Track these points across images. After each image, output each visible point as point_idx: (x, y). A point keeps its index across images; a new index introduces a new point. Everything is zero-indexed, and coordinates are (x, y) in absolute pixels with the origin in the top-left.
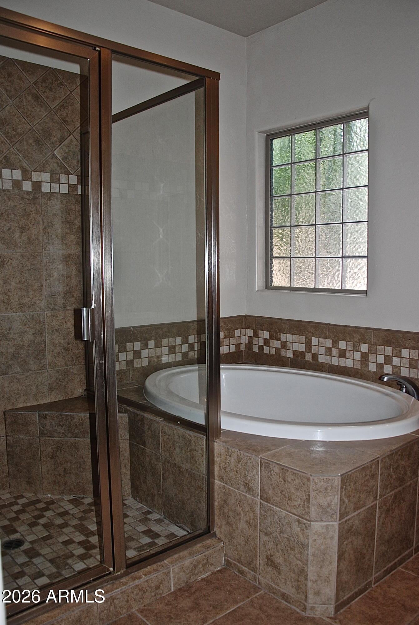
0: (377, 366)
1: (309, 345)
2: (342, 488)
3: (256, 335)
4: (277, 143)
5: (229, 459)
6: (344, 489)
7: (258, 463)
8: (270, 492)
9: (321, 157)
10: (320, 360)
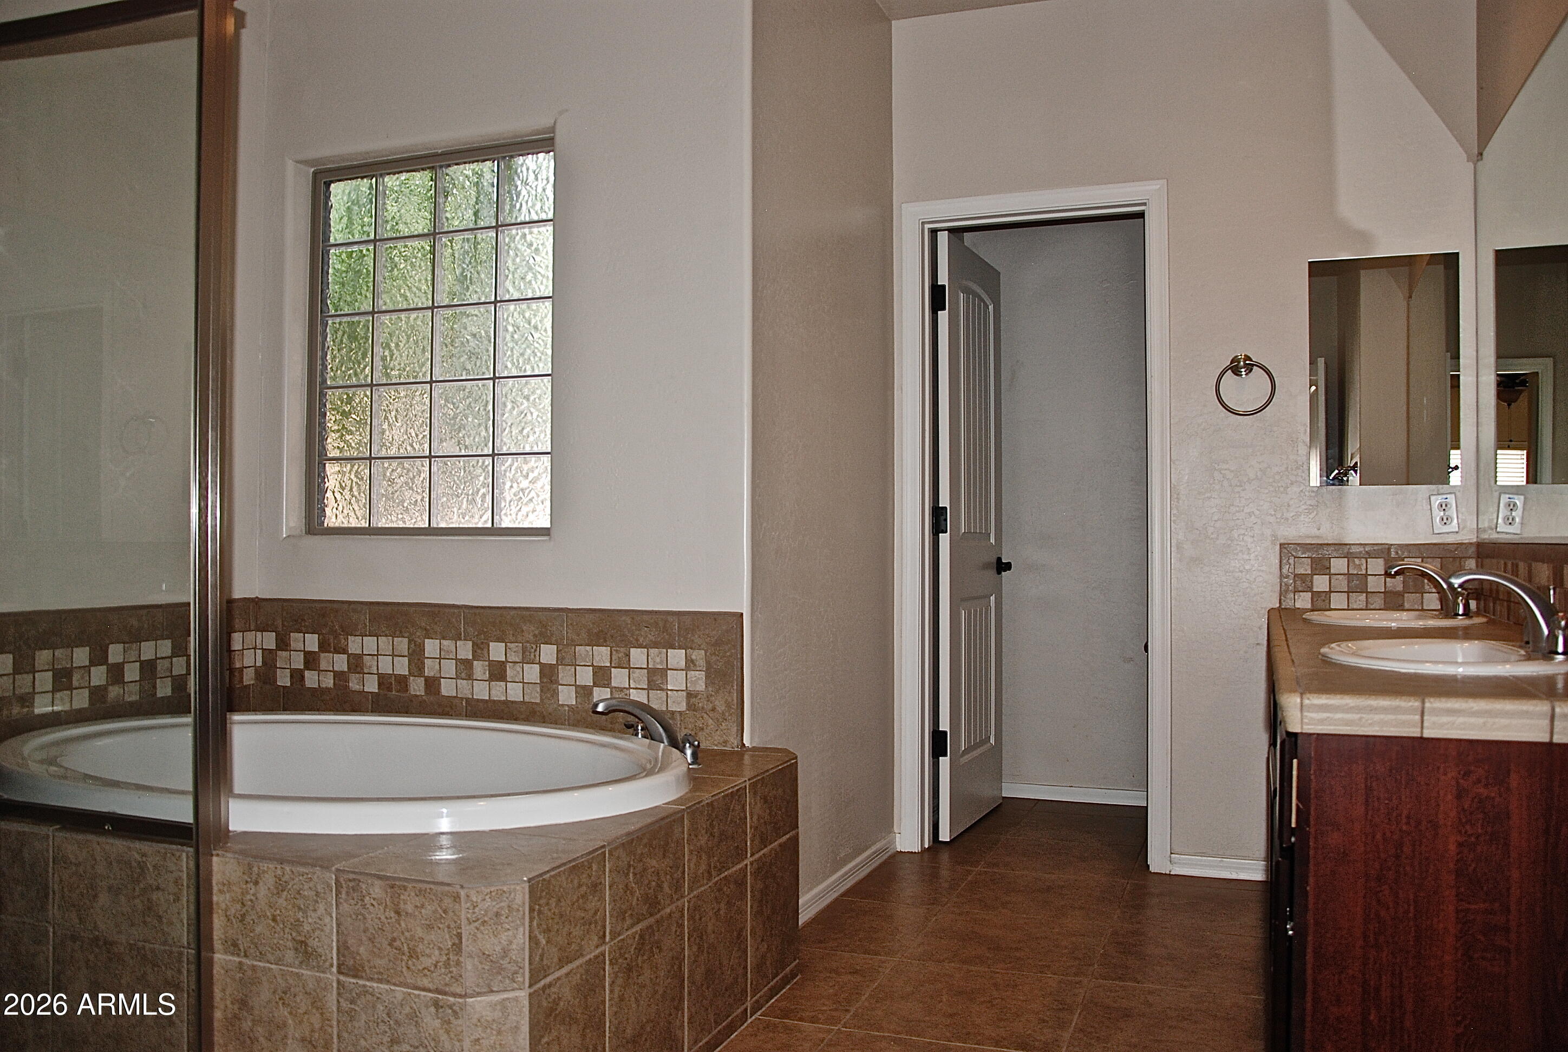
0: (576, 692)
1: (417, 657)
2: (532, 910)
3: (283, 644)
4: (339, 192)
5: (252, 892)
6: (536, 913)
7: (329, 886)
8: (362, 950)
9: (446, 229)
10: (444, 692)
